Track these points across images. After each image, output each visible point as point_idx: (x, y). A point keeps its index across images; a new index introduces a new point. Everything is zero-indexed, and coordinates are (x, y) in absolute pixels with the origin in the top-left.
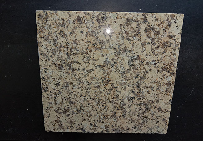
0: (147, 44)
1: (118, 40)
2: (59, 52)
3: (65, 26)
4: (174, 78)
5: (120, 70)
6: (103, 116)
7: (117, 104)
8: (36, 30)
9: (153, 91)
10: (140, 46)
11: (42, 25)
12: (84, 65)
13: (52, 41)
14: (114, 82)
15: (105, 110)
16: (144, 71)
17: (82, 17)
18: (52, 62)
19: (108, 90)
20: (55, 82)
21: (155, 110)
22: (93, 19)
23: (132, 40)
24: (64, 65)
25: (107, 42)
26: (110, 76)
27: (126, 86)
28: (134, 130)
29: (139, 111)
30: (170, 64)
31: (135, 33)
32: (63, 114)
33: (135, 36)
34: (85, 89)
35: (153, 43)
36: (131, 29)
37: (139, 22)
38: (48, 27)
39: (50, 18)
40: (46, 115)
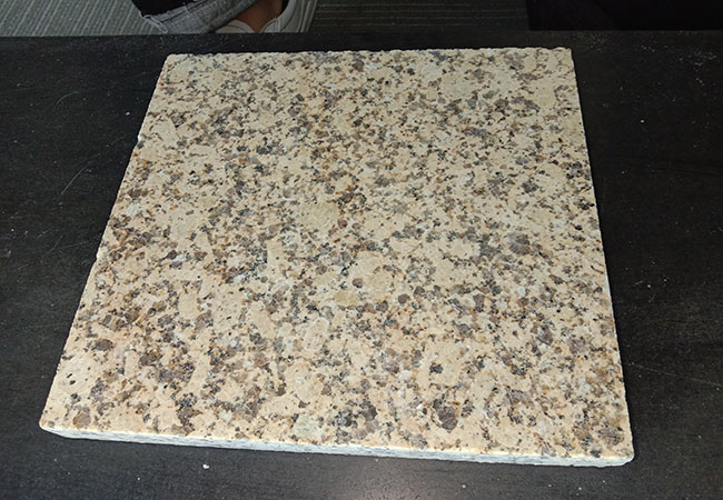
0: (192, 323)
2: (529, 297)
3: (503, 391)
5: (298, 236)
6: (368, 96)
7: (317, 132)
8: (626, 380)
9: (193, 172)
11: (603, 399)
12: (431, 252)
13: (557, 335)
14: (322, 197)
15: (361, 114)
16: (214, 233)
17: (433, 426)
18: (553, 260)
19: (345, 173)
23: (243, 337)
24: (507, 252)
25: (339, 330)
26: (335, 216)
27: (281, 185)
29: (246, 116)
30: (120, 256)
31: (229, 361)
32: (510, 99)
33: (230, 352)
34: (429, 175)
35: (170, 325)
36: (245, 376)
37: (209, 401)
38: (578, 392)
39: (568, 427)
40: (568, 94)
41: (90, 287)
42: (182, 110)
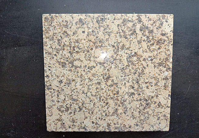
0: (143, 41)
1: (116, 38)
2: (62, 51)
3: (69, 27)
4: (170, 73)
5: (120, 66)
6: (105, 114)
7: (118, 101)
8: (42, 31)
9: (152, 86)
10: (136, 43)
11: (48, 27)
12: (86, 63)
13: (56, 41)
14: (114, 78)
15: (106, 107)
16: (142, 67)
17: (84, 19)
18: (56, 61)
19: (109, 86)
20: (58, 79)
21: (155, 105)
22: (93, 20)
23: (129, 38)
24: (67, 63)
25: (107, 41)
26: (111, 72)
27: (126, 82)
28: (136, 128)
29: (140, 107)
30: (166, 59)
31: (131, 32)
32: (65, 112)
33: (132, 34)
34: (86, 86)
35: (148, 40)
36: (127, 28)
37: (134, 22)
38: (53, 28)
39: (55, 20)
40: (49, 113)
41: (171, 50)
42: (160, 109)
